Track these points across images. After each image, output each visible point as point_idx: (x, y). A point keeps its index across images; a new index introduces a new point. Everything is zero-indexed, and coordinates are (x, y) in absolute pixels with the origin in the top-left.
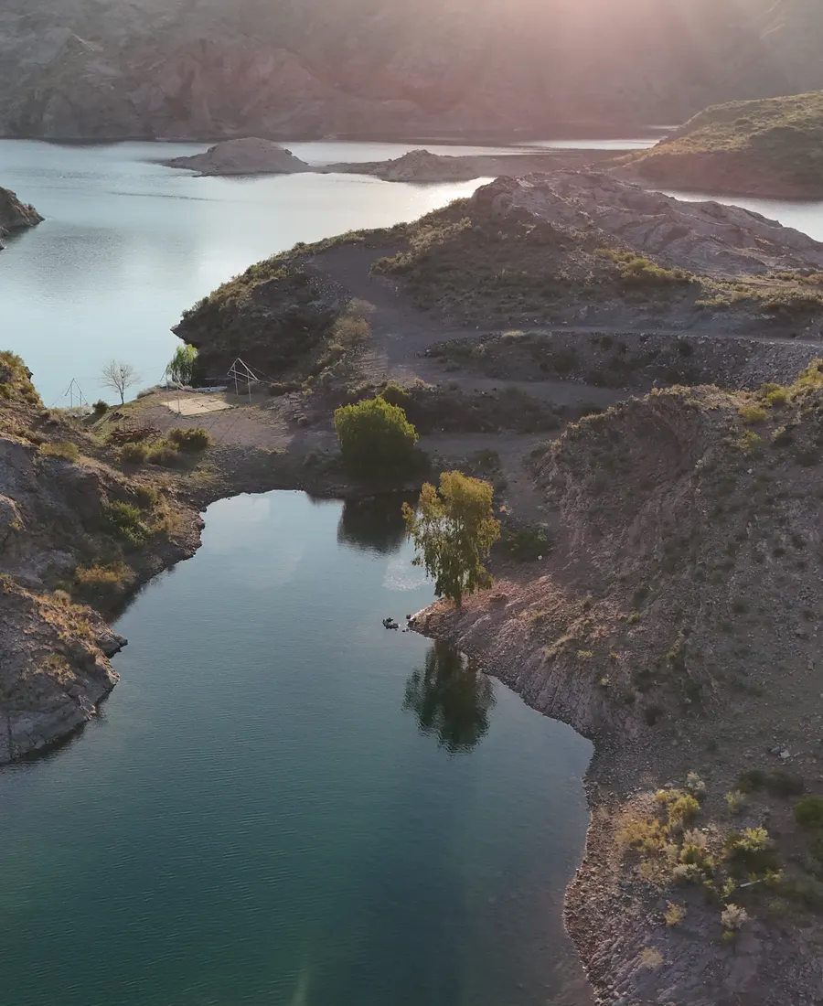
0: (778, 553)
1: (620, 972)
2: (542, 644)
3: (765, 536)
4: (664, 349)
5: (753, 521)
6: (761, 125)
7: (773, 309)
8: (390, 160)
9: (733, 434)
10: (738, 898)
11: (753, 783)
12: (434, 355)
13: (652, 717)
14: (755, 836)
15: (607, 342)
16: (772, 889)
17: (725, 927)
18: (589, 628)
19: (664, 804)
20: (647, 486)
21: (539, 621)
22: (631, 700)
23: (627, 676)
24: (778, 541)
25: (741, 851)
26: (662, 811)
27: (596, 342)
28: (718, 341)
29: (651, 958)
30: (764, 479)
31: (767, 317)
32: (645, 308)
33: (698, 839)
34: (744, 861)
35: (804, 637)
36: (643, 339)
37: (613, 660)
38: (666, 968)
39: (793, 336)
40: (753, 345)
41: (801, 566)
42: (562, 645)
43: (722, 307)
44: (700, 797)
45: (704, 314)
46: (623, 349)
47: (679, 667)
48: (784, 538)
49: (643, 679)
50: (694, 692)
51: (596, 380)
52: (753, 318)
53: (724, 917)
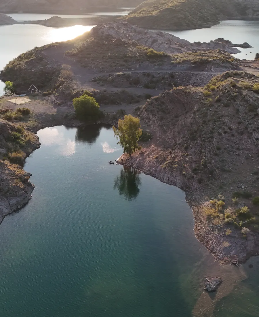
0: (225, 132)
1: (218, 249)
2: (160, 164)
3: (220, 128)
4: (166, 76)
5: (215, 124)
6: (161, 7)
7: (195, 63)
8: (46, 19)
9: (203, 99)
10: (244, 225)
11: (237, 195)
12: (95, 81)
13: (200, 181)
14: (244, 209)
15: (148, 75)
16: (253, 222)
17: (243, 234)
18: (174, 158)
19: (213, 204)
20: (177, 117)
21: (157, 158)
22: (193, 177)
23: (190, 171)
24: (224, 129)
25: (241, 214)
26: (213, 205)
27: (145, 75)
28: (182, 73)
29: (226, 244)
30: (215, 112)
31: (193, 65)
32: (156, 64)
33: (228, 211)
34: (242, 216)
35: (239, 155)
36: (159, 73)
37: (184, 167)
38: (230, 246)
39: (202, 71)
40: (192, 74)
41: (233, 135)
42: (167, 164)
43: (179, 63)
44: (223, 201)
45: (174, 65)
46: (153, 77)
47: (205, 167)
48: (226, 128)
49: (195, 171)
50: (211, 173)
51: (147, 87)
52: (189, 66)
53: (243, 231)
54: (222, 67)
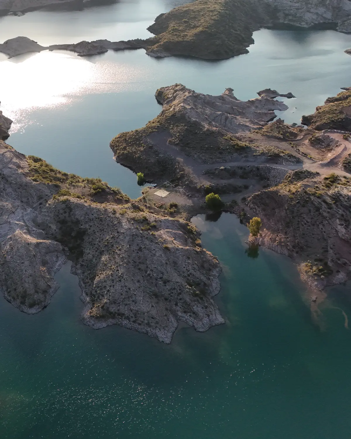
0: (305, 224)
1: (313, 285)
2: (274, 243)
3: (302, 221)
4: (254, 169)
5: (299, 218)
7: (270, 156)
8: (74, 44)
9: (289, 201)
10: (322, 274)
11: (316, 260)
12: (206, 174)
13: (297, 253)
14: (321, 267)
16: (325, 273)
17: (321, 278)
18: (280, 239)
19: (306, 265)
21: (270, 239)
22: (293, 250)
23: (291, 247)
24: (304, 222)
26: (306, 266)
27: (238, 168)
29: (316, 283)
32: (243, 156)
33: (314, 268)
34: (320, 270)
35: (314, 238)
36: (249, 167)
37: (288, 244)
41: (309, 226)
42: (277, 243)
44: (311, 263)
47: (299, 245)
48: (305, 221)
49: (294, 247)
50: (302, 248)
53: (321, 277)
54: (290, 161)
